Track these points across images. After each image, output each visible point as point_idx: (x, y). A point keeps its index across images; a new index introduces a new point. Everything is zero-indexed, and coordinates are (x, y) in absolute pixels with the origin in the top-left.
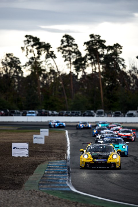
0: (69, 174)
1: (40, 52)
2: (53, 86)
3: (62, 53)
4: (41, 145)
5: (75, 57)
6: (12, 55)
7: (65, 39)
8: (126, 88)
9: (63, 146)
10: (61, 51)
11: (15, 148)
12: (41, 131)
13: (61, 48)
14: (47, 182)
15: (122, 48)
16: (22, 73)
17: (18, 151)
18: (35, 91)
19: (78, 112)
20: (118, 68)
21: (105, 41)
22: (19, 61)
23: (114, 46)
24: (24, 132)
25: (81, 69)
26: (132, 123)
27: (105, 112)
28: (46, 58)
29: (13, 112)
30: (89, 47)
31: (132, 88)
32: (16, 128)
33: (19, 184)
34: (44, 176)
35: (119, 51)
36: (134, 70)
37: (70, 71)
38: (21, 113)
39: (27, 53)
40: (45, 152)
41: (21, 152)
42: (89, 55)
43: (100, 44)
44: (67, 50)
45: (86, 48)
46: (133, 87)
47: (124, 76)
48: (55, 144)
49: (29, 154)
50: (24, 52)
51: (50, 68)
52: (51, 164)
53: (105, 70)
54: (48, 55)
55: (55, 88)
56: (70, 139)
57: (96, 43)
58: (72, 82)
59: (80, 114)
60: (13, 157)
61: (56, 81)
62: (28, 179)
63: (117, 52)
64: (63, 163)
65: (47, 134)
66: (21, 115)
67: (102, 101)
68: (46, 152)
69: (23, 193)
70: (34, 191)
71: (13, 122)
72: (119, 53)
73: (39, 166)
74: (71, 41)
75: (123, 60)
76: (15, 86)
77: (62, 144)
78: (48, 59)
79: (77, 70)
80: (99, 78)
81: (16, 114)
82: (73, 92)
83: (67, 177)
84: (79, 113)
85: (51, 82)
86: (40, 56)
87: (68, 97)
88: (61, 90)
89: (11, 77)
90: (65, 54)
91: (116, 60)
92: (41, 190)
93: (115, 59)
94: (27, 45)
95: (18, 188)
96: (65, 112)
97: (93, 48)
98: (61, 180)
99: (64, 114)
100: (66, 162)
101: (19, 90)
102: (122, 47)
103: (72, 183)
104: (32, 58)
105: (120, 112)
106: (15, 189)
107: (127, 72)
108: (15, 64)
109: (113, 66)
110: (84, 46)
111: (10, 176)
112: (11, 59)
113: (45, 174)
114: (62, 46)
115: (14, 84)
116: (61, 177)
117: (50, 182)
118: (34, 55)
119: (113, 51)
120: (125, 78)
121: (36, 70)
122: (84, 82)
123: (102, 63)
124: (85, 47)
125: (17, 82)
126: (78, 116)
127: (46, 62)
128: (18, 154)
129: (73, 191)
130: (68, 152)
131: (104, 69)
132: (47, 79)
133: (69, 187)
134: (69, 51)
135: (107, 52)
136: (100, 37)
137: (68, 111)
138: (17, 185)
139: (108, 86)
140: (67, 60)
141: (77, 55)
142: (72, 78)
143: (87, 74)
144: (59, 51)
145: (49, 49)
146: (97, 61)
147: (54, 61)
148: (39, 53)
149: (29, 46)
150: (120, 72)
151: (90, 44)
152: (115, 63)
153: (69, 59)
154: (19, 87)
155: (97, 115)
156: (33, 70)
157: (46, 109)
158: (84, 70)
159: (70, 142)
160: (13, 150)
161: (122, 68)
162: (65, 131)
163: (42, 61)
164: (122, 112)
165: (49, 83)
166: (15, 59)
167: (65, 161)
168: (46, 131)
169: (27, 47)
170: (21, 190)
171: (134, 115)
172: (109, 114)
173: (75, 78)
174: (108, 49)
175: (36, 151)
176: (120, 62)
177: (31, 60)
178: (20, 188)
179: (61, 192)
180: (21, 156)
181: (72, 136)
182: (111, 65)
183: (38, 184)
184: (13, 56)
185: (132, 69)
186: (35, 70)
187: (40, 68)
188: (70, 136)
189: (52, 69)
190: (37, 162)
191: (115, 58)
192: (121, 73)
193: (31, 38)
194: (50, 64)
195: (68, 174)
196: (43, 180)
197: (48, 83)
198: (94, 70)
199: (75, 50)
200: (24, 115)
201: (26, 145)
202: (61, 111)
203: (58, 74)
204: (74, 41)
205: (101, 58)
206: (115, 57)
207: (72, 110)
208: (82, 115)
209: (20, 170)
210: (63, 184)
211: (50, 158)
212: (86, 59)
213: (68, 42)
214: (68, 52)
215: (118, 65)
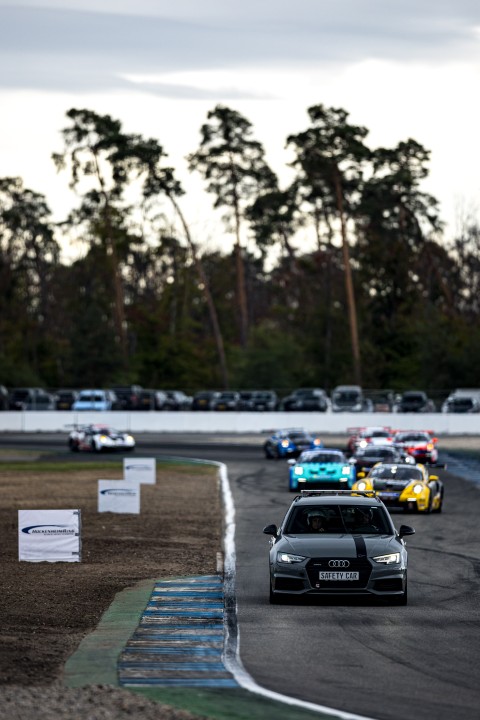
0: (232, 625)
1: (122, 173)
2: (171, 299)
3: (204, 176)
4: (125, 518)
5: (254, 189)
6: (18, 183)
7: (215, 122)
8: (445, 307)
9: (210, 521)
10: (203, 167)
11: (30, 531)
12: (128, 468)
13: (201, 158)
14: (147, 656)
15: (430, 156)
16: (56, 250)
17: (42, 541)
18: (104, 318)
19: (264, 393)
20: (415, 231)
21: (364, 132)
22: (44, 205)
23: (398, 150)
24: (63, 471)
25: (275, 236)
26: (466, 436)
27: (366, 395)
28: (147, 195)
29: (24, 396)
30: (307, 152)
31: (468, 307)
32: (35, 455)
33: (47, 663)
34: (137, 636)
35: (418, 169)
36: (473, 240)
37: (235, 241)
38: (54, 398)
39: (75, 174)
40: (143, 543)
41: (52, 545)
42: (306, 183)
43: (345, 143)
44: (224, 164)
45: (294, 157)
46: (469, 301)
47: (437, 260)
48: (181, 515)
49: (82, 552)
50: (62, 171)
51: (162, 230)
52: (165, 590)
53: (366, 237)
54: (155, 182)
55: (180, 305)
56: (234, 496)
57: (332, 138)
58: (242, 284)
59: (272, 404)
60: (24, 562)
61: (181, 281)
62: (80, 647)
63: (409, 172)
64: (210, 585)
65: (150, 477)
66: (51, 406)
67: (357, 354)
68: (145, 544)
69: (60, 699)
70: (101, 691)
71: (22, 433)
72: (418, 175)
73: (119, 595)
74: (238, 130)
75: (433, 201)
76: (29, 298)
77: (205, 515)
78: (153, 198)
79: (263, 237)
80: (342, 267)
81: (34, 405)
82: (245, 320)
83: (225, 636)
84: (269, 397)
85: (165, 283)
86: (124, 186)
87: (226, 338)
88: (202, 314)
89: (14, 266)
90: (218, 177)
91: (408, 201)
92: (127, 685)
93: (404, 199)
94: (75, 145)
95: (39, 680)
96: (218, 395)
97: (321, 157)
98: (201, 647)
99: (213, 404)
100: (222, 582)
101: (44, 314)
102: (430, 152)
103: (243, 660)
104: (94, 196)
105: (424, 396)
106: (30, 684)
107: (447, 248)
108: (28, 216)
109: (395, 225)
110: (285, 148)
111: (12, 635)
112: (16, 196)
113: (141, 626)
114: (205, 150)
115: (28, 292)
116: (203, 639)
117: (159, 657)
118: (102, 182)
119: (395, 167)
120: (441, 270)
121: (109, 240)
122: (287, 283)
123: (354, 212)
124: (293, 152)
125: (38, 285)
126: (267, 409)
127: (147, 210)
128: (39, 551)
129: (246, 690)
130: (229, 544)
131: (362, 235)
132: (150, 274)
133: (230, 676)
134: (230, 167)
135: (375, 172)
136: (347, 114)
137: (228, 392)
138: (37, 666)
139: (378, 298)
140: (225, 202)
141: (263, 183)
142: (242, 270)
143: (298, 254)
144: (192, 167)
145: (158, 160)
146: (338, 206)
147: (175, 205)
148: (119, 177)
149: (80, 149)
150: (421, 246)
151: (310, 143)
152: (404, 213)
153: (230, 199)
154: (43, 304)
155: (336, 407)
156: (98, 241)
157: (144, 385)
158: (286, 238)
159: (236, 506)
160: (22, 536)
161: (431, 233)
162: (217, 467)
163: (131, 207)
164: (430, 397)
165: (156, 288)
166: (28, 198)
167: (215, 578)
168: (147, 468)
169: (73, 154)
170: (53, 688)
171: (475, 407)
172: (380, 402)
173: (253, 268)
174: (375, 160)
175: (109, 543)
176: (422, 208)
177: (89, 203)
178: (50, 679)
179: (200, 695)
180: (52, 558)
181: (244, 487)
182: (387, 219)
183: (115, 665)
184: (20, 186)
185: (467, 236)
186: (103, 240)
187: (125, 231)
188: (235, 484)
189: (168, 234)
190: (113, 583)
191: (404, 194)
192: (424, 250)
193: (91, 119)
194: (162, 216)
195: (226, 627)
196: (136, 649)
197: (151, 285)
198: (325, 240)
199: (253, 165)
200: (64, 405)
201: (70, 519)
202: (202, 393)
203: (190, 253)
204: (250, 129)
205: (350, 193)
206: (403, 189)
207: (241, 387)
208: (282, 408)
209: (49, 613)
210: (209, 665)
211: (160, 567)
212: (293, 198)
213: (226, 136)
214: (229, 173)
215: (413, 221)
